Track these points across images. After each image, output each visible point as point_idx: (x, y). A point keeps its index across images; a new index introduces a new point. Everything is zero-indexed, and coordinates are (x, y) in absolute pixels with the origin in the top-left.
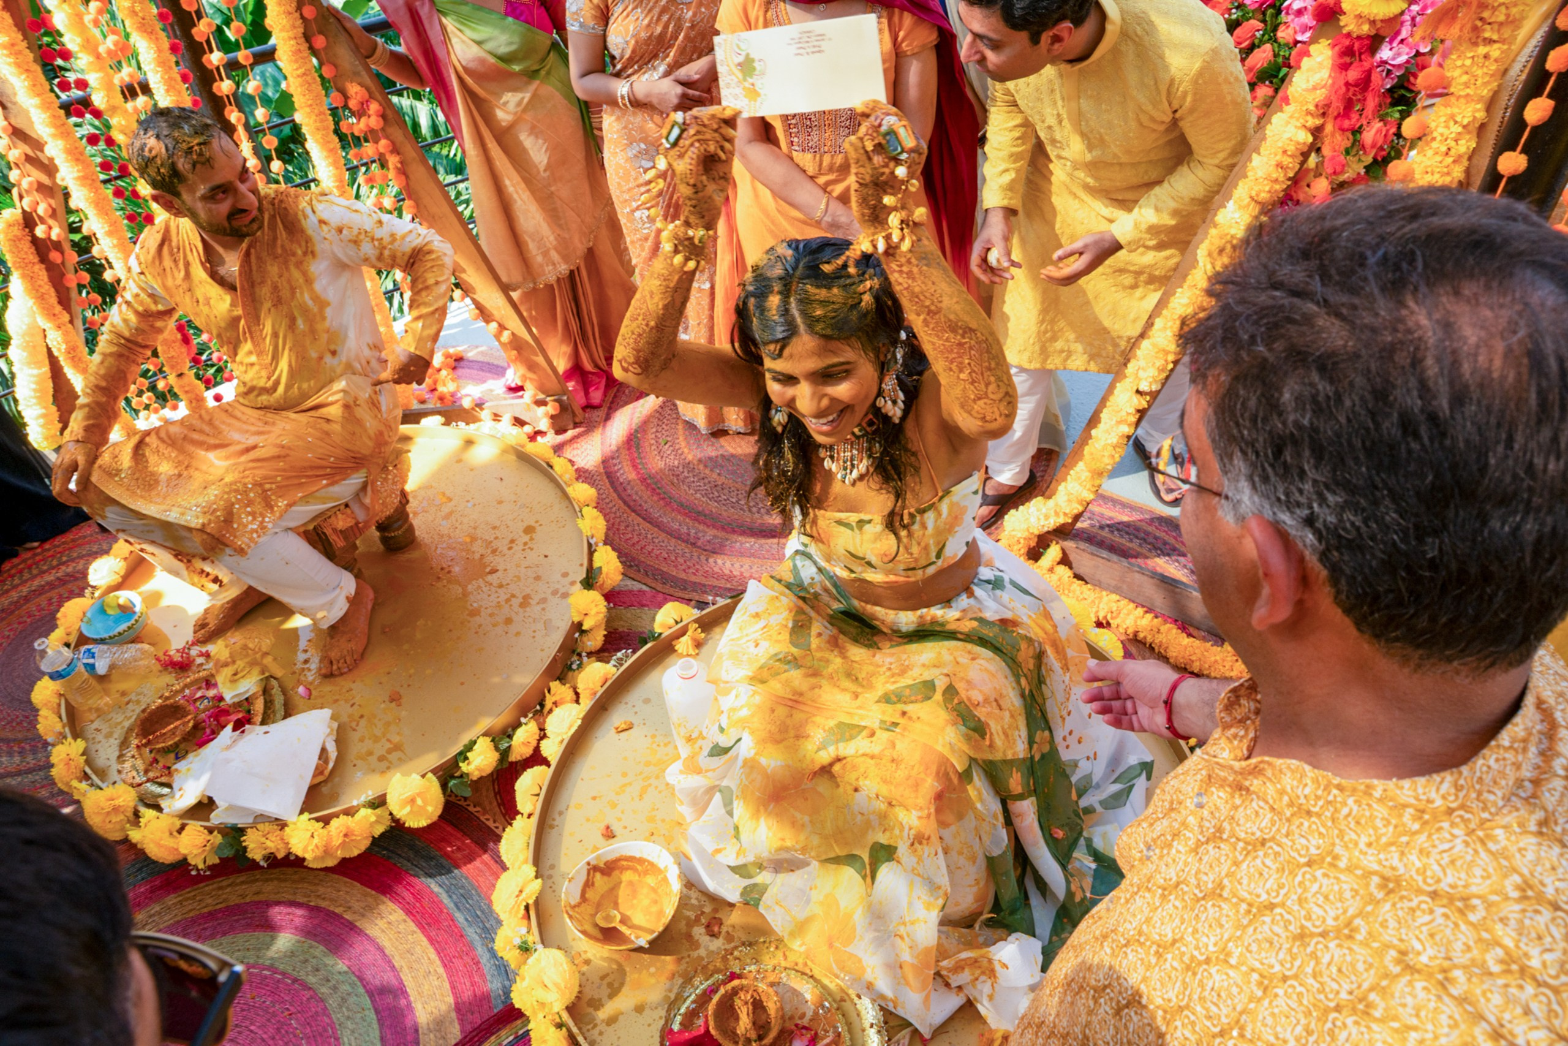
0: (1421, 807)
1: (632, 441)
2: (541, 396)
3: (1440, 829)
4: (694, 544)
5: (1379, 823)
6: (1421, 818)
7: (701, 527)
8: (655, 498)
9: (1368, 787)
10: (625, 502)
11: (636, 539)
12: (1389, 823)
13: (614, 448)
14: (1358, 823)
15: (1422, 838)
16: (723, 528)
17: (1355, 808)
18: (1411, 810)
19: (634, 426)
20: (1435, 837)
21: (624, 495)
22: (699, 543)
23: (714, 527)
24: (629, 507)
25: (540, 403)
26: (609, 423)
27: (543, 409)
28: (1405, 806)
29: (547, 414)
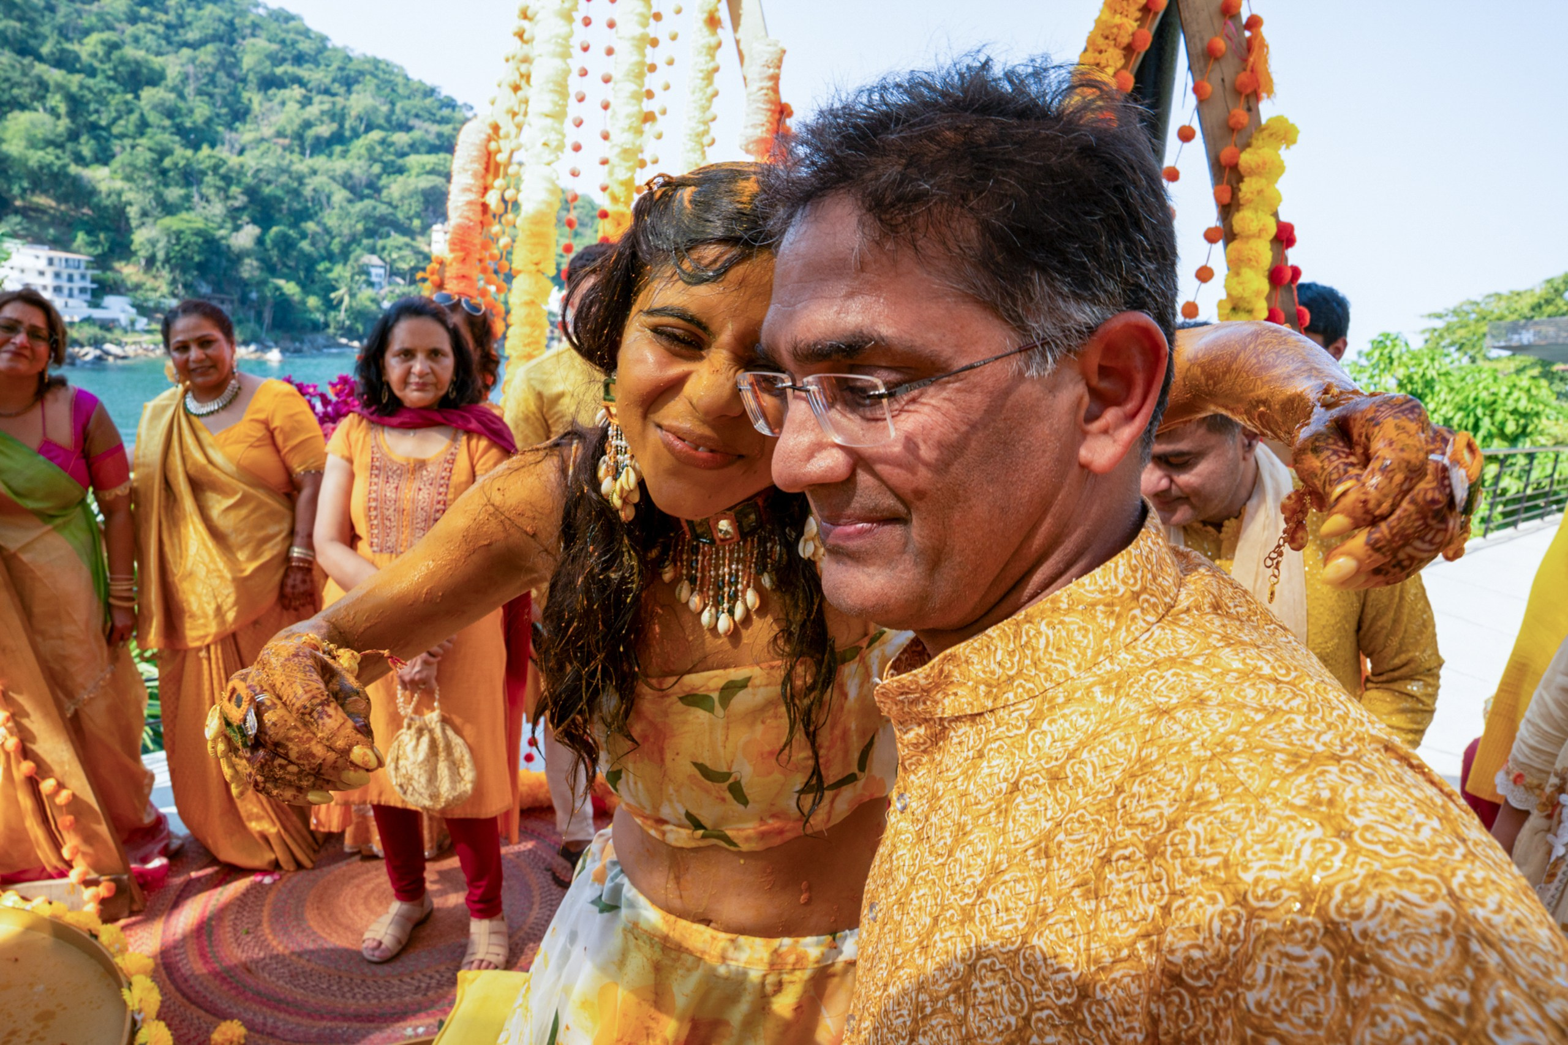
0: (1108, 600)
1: (203, 930)
2: (93, 875)
3: (1134, 618)
4: (272, 1035)
5: (1078, 636)
6: (1112, 612)
7: (282, 1016)
8: (225, 987)
9: (1053, 601)
10: (184, 995)
11: (193, 1033)
12: (1086, 630)
13: (178, 936)
14: (1059, 650)
15: (1122, 634)
16: (310, 1015)
17: (1050, 632)
18: (1100, 608)
19: (207, 913)
20: (1133, 628)
21: (184, 987)
22: (278, 1033)
23: (297, 1014)
24: (189, 999)
25: (88, 883)
26: (176, 913)
27: (92, 890)
28: (1093, 605)
29: (96, 896)
